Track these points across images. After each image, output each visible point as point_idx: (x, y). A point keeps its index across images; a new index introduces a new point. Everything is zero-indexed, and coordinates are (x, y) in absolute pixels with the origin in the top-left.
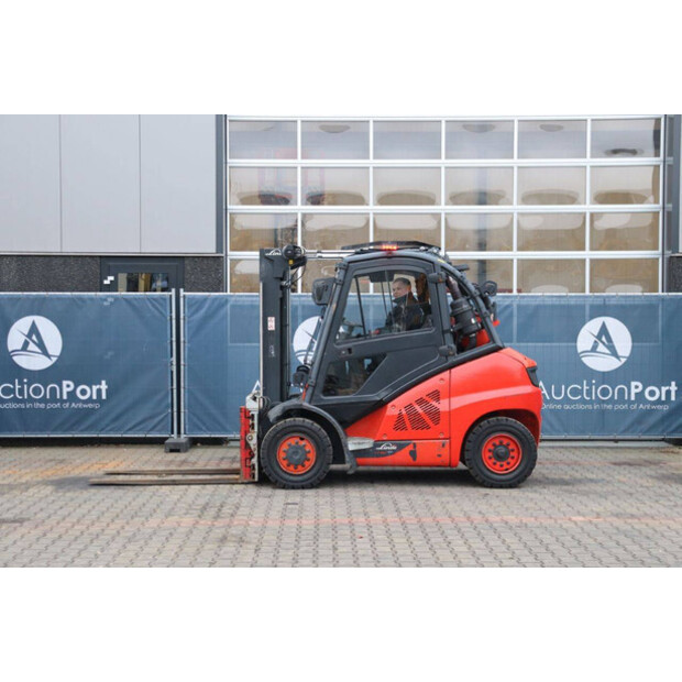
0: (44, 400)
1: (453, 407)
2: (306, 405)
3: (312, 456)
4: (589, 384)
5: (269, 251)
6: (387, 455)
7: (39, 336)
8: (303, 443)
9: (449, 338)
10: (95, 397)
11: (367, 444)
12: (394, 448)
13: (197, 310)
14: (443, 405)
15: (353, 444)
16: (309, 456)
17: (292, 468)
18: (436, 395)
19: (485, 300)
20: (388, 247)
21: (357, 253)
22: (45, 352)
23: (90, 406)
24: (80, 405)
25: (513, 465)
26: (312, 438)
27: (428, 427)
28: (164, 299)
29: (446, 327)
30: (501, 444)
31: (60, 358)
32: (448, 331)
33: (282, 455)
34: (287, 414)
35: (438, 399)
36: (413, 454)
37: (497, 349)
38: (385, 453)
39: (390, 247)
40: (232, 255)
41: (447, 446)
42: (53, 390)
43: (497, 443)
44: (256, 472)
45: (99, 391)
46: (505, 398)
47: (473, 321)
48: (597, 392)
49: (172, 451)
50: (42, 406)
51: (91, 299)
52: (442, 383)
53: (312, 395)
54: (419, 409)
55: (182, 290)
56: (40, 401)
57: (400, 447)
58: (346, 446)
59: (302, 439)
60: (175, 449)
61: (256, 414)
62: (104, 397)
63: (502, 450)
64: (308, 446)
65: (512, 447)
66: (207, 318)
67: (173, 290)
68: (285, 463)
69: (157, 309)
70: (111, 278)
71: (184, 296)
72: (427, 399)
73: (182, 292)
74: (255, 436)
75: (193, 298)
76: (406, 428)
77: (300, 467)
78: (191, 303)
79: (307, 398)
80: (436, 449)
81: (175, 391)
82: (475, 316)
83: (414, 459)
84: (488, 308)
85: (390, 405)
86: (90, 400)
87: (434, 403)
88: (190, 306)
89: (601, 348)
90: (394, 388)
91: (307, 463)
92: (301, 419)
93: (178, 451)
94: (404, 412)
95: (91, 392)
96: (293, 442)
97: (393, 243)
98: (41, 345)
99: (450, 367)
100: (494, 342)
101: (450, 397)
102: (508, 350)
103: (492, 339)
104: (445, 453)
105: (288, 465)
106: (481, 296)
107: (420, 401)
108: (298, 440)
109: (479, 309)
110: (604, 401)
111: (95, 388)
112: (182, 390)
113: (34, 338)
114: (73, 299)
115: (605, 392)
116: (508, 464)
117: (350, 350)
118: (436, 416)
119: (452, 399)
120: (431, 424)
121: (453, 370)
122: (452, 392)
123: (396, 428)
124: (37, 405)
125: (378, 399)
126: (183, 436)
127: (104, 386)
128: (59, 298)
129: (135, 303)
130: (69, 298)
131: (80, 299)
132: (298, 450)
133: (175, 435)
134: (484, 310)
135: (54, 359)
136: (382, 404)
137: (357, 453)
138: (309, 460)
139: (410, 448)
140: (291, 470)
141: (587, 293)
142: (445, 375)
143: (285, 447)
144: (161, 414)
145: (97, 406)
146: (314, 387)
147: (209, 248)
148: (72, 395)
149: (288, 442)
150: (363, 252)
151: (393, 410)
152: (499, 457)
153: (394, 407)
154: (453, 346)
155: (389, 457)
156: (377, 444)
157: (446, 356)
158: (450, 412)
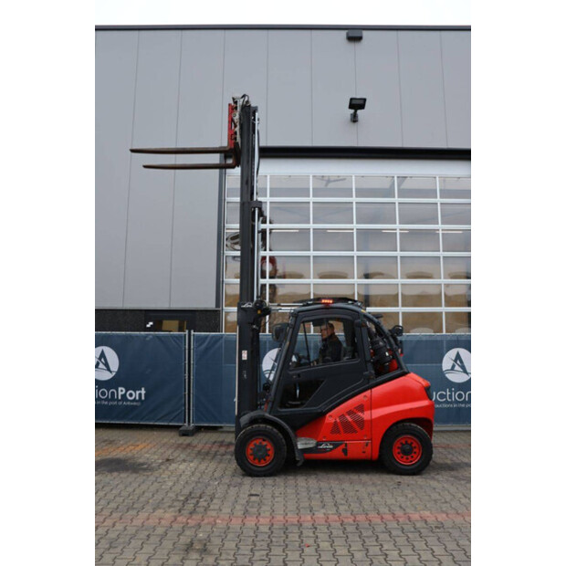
0: (106, 399)
1: (374, 417)
2: (267, 415)
3: (271, 453)
4: (451, 391)
5: (244, 304)
6: (326, 451)
7: (105, 360)
8: (265, 443)
9: (369, 365)
10: (137, 398)
11: (311, 443)
12: (331, 447)
14: (366, 415)
15: (301, 444)
16: (269, 453)
17: (256, 461)
18: (361, 408)
19: (395, 339)
20: (326, 301)
21: (304, 306)
22: (109, 369)
23: (135, 404)
24: (129, 403)
25: (415, 460)
26: (272, 440)
27: (355, 431)
28: (180, 336)
29: (368, 358)
30: (406, 443)
31: (117, 373)
32: (370, 361)
33: (250, 452)
34: (253, 421)
35: (362, 412)
36: (345, 451)
37: (404, 374)
39: (328, 301)
40: (226, 309)
41: (370, 445)
42: (113, 393)
43: (404, 442)
45: (140, 394)
46: (411, 410)
47: (387, 354)
48: (455, 396)
49: (184, 435)
50: (106, 403)
51: (137, 336)
52: (365, 399)
53: (272, 408)
54: (349, 418)
56: (105, 400)
57: (336, 446)
58: (296, 445)
59: (264, 440)
60: (185, 434)
62: (143, 398)
63: (408, 447)
64: (268, 445)
65: (415, 445)
66: (207, 349)
67: (187, 331)
68: (252, 457)
69: (176, 342)
70: (151, 323)
71: (194, 335)
72: (355, 410)
73: (192, 332)
75: (199, 336)
76: (339, 433)
77: (263, 461)
78: (198, 339)
79: (268, 410)
80: (360, 447)
81: (187, 396)
82: (388, 351)
83: (346, 455)
84: (397, 344)
85: (328, 415)
86: (135, 399)
87: (360, 414)
88: (198, 341)
89: (457, 368)
90: (331, 402)
91: (268, 458)
92: (264, 425)
93: (187, 435)
94: (338, 420)
95: (136, 395)
96: (258, 442)
97: (329, 299)
98: (106, 364)
99: (371, 388)
100: (402, 368)
101: (371, 409)
102: (412, 375)
103: (400, 367)
104: (368, 450)
105: (254, 459)
106: (392, 336)
107: (350, 413)
108: (261, 441)
109: (391, 345)
110: (460, 402)
111: (138, 392)
112: (191, 395)
113: (103, 360)
114: (126, 336)
115: (460, 396)
117: (299, 375)
118: (361, 423)
119: (373, 411)
120: (358, 429)
121: (373, 390)
122: (373, 405)
123: (332, 432)
124: (103, 402)
125: (319, 411)
126: (192, 425)
127: (143, 392)
128: (118, 336)
130: (123, 336)
131: (131, 336)
132: (261, 448)
133: (186, 424)
134: (395, 346)
135: (114, 374)
136: (323, 415)
137: (304, 451)
138: (269, 456)
139: (343, 446)
140: (256, 463)
141: (444, 333)
142: (368, 393)
143: (252, 446)
144: (178, 410)
145: (139, 404)
146: (273, 402)
147: (211, 305)
148: (124, 396)
149: (255, 442)
150: (308, 305)
151: (331, 418)
152: (405, 452)
153: (331, 416)
154: (373, 372)
155: (328, 454)
156: (318, 444)
157: (369, 379)
158: (371, 421)
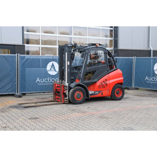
1: (110, 83)
2: (81, 84)
3: (82, 96)
5: (68, 45)
6: (97, 94)
8: (80, 93)
9: (108, 66)
11: (93, 92)
12: (98, 93)
13: (23, 60)
14: (108, 82)
16: (81, 96)
18: (106, 80)
27: (105, 88)
28: (14, 56)
29: (108, 64)
30: (118, 90)
33: (75, 96)
34: (76, 86)
35: (107, 81)
36: (102, 94)
37: (117, 69)
38: (96, 94)
41: (109, 92)
44: (68, 101)
46: (119, 80)
52: (107, 77)
53: (82, 81)
54: (103, 83)
55: (19, 54)
57: (99, 92)
58: (89, 93)
59: (80, 92)
61: (68, 86)
65: (120, 91)
67: (17, 54)
68: (76, 98)
69: (12, 59)
71: (19, 56)
72: (105, 81)
73: (19, 55)
74: (68, 92)
76: (100, 88)
77: (79, 99)
79: (80, 82)
80: (106, 93)
81: (17, 81)
83: (102, 95)
85: (97, 83)
87: (106, 82)
88: (21, 58)
90: (98, 78)
91: (81, 98)
93: (20, 97)
94: (100, 84)
97: (98, 44)
99: (108, 74)
100: (117, 67)
101: (109, 80)
104: (108, 93)
107: (103, 82)
108: (79, 92)
112: (19, 81)
116: (119, 95)
117: (89, 70)
118: (107, 85)
120: (106, 87)
121: (110, 74)
122: (110, 79)
125: (95, 81)
129: (6, 57)
132: (79, 94)
133: (17, 93)
136: (96, 82)
137: (91, 95)
138: (81, 97)
139: (101, 93)
140: (77, 100)
142: (108, 75)
143: (76, 94)
144: (13, 87)
146: (82, 79)
149: (77, 93)
150: (90, 46)
151: (98, 84)
152: (117, 93)
153: (98, 83)
154: (109, 68)
155: (97, 95)
156: (95, 92)
157: (108, 71)
158: (109, 84)
